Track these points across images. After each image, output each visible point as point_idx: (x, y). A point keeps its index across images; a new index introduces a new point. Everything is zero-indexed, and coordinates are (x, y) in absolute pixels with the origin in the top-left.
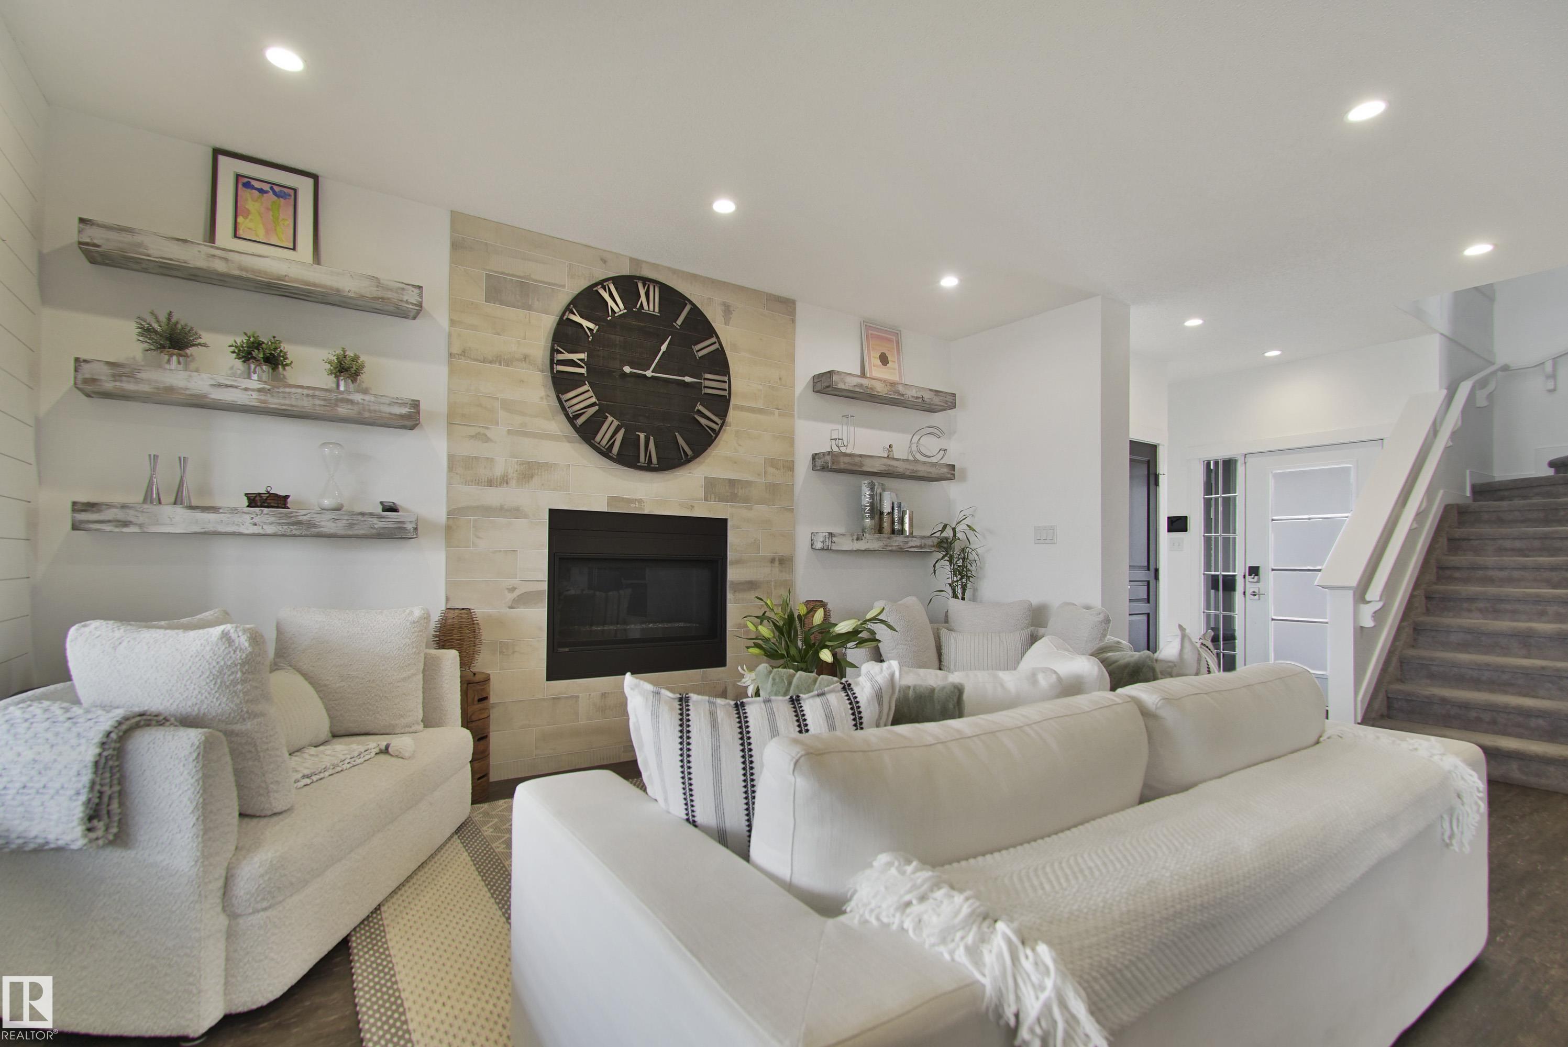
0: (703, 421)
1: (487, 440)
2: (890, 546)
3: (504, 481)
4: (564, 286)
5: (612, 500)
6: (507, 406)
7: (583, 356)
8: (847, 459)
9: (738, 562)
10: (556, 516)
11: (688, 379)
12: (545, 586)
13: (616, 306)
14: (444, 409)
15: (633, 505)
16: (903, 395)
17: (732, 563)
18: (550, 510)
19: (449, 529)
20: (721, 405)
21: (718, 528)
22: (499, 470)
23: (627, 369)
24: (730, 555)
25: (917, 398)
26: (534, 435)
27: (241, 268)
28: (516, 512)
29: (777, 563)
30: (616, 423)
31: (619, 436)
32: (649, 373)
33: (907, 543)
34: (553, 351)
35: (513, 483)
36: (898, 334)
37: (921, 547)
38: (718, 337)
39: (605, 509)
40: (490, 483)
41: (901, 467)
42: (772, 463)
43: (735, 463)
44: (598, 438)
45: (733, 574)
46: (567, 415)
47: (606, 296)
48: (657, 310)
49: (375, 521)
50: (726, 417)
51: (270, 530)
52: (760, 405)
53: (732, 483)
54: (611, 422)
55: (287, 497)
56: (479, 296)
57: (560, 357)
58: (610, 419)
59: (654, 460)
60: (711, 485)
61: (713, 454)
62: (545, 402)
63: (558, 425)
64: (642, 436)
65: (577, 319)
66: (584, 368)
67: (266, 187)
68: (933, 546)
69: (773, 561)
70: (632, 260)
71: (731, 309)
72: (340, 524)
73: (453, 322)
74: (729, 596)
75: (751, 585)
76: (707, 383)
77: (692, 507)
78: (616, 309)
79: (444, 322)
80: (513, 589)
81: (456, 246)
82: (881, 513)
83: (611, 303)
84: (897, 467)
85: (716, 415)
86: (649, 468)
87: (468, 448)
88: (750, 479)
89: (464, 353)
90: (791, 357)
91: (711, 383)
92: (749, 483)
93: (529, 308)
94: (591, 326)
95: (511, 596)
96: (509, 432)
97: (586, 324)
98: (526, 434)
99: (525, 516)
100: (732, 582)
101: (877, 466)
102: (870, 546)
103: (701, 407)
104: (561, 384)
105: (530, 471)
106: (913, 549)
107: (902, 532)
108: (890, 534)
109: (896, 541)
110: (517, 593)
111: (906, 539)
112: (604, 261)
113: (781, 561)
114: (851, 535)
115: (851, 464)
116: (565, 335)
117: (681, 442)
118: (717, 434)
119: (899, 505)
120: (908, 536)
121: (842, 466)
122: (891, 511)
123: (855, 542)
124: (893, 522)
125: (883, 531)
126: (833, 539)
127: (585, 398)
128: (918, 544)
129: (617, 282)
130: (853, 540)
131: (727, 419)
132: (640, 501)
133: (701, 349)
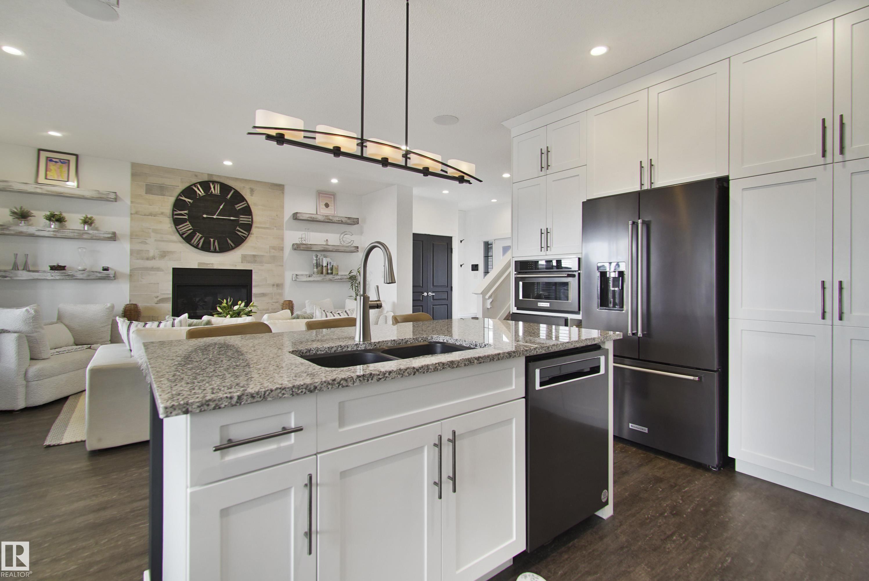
0: (239, 233)
1: (146, 243)
2: (325, 279)
3: (154, 258)
4: (178, 186)
5: (199, 264)
6: (155, 231)
7: (186, 212)
8: (304, 246)
9: (257, 286)
10: (176, 271)
11: (232, 218)
12: (171, 296)
13: (201, 192)
14: (128, 233)
15: (209, 266)
16: (332, 220)
17: (255, 286)
18: (173, 268)
19: (131, 276)
20: (248, 227)
21: (248, 274)
22: (151, 254)
23: (205, 216)
24: (254, 283)
25: (339, 221)
26: (167, 241)
28: (158, 269)
29: (275, 286)
30: (201, 235)
31: (202, 241)
32: (215, 217)
33: (334, 277)
34: (173, 211)
35: (157, 259)
36: (334, 195)
37: (341, 279)
38: (246, 201)
39: (196, 267)
40: (148, 259)
41: (330, 248)
42: (274, 248)
43: (256, 248)
44: (193, 241)
45: (254, 291)
46: (179, 234)
47: (196, 189)
48: (219, 192)
49: (98, 274)
50: (250, 231)
51: (58, 278)
52: (267, 226)
53: (254, 256)
54: (198, 235)
55: (65, 267)
56: (142, 192)
57: (176, 213)
58: (198, 234)
59: (217, 249)
60: (244, 258)
61: (245, 245)
62: (171, 229)
63: (176, 237)
64: (212, 240)
65: (184, 198)
66: (186, 216)
67: (58, 160)
68: (347, 279)
69: (273, 285)
70: (208, 174)
71: (254, 190)
73: (132, 202)
74: (253, 299)
75: (263, 295)
76: (241, 219)
77: (236, 265)
78: (200, 194)
79: (128, 202)
80: (157, 297)
81: (133, 175)
82: (323, 266)
83: (198, 192)
84: (329, 248)
85: (245, 231)
86: (215, 251)
87: (138, 247)
88: (262, 254)
89: (137, 213)
90: (283, 207)
91: (243, 219)
92: (263, 256)
93: (164, 195)
94: (190, 201)
95: (156, 300)
96: (156, 240)
97: (187, 200)
98: (163, 241)
99: (163, 271)
100: (254, 294)
101: (319, 248)
102: (315, 279)
103: (238, 228)
104: (177, 222)
105: (164, 255)
106: (337, 280)
107: (332, 273)
108: (326, 274)
109: (329, 277)
110: (159, 298)
111: (333, 276)
112: (196, 176)
113: (278, 285)
114: (307, 275)
115: (306, 248)
116: (178, 205)
117: (229, 242)
118: (246, 238)
119: (330, 263)
120: (334, 275)
121: (302, 249)
122: (327, 265)
123: (308, 278)
124: (328, 270)
125: (322, 273)
126: (298, 277)
127: (187, 227)
128: (340, 278)
129: (201, 183)
130: (307, 277)
131: (251, 232)
132: (212, 264)
133: (239, 206)
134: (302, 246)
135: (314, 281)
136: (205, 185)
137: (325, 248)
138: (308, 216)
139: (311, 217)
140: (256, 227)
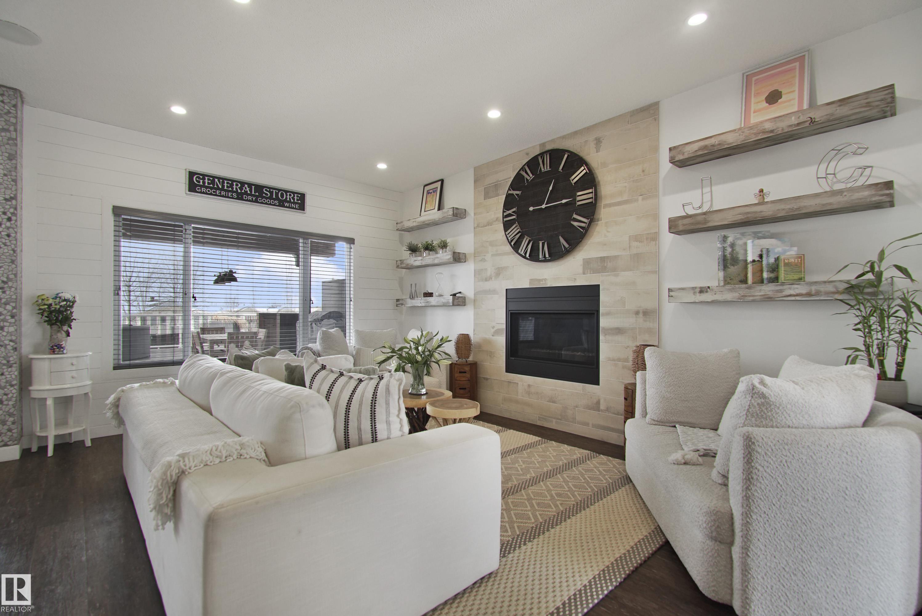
0: (576, 224)
1: (485, 261)
2: (750, 296)
3: (490, 278)
5: (532, 281)
6: (492, 243)
7: (514, 210)
9: (608, 314)
10: (509, 294)
11: (564, 201)
12: (504, 326)
14: (473, 251)
15: (542, 282)
17: (603, 315)
18: (507, 290)
19: (474, 300)
20: (591, 210)
21: (593, 292)
22: (489, 274)
23: (531, 209)
24: (602, 310)
26: (500, 255)
27: (418, 223)
28: (494, 292)
29: (641, 315)
30: (528, 239)
31: (530, 247)
32: (544, 206)
33: (781, 291)
34: (504, 212)
35: (493, 278)
36: (804, 56)
37: (809, 294)
38: (587, 165)
39: (527, 286)
40: (486, 280)
42: (636, 238)
43: (605, 245)
44: (520, 251)
45: (604, 322)
46: (509, 242)
47: (524, 174)
48: (548, 167)
50: (593, 215)
52: (625, 197)
53: (603, 259)
54: (526, 239)
55: (432, 293)
56: (482, 198)
57: (505, 214)
58: (525, 237)
59: (547, 256)
60: (587, 263)
61: (589, 242)
62: (503, 237)
63: (507, 247)
64: (540, 243)
65: (512, 192)
66: (514, 215)
67: (431, 191)
68: (838, 292)
69: (637, 313)
70: (540, 144)
71: (602, 139)
72: (440, 302)
73: (475, 214)
74: (601, 337)
75: (619, 331)
76: (579, 198)
77: (575, 279)
78: (529, 178)
79: (472, 215)
80: (493, 327)
81: (476, 181)
82: (745, 262)
83: (526, 176)
85: (584, 217)
86: (545, 260)
87: (480, 266)
88: (616, 254)
89: (478, 226)
91: (582, 197)
92: (616, 257)
93: (498, 195)
94: (518, 192)
95: (493, 330)
96: (493, 255)
97: (515, 192)
98: (497, 255)
99: (497, 294)
100: (603, 328)
101: (730, 218)
102: (718, 297)
103: (575, 216)
104: (507, 226)
105: (499, 272)
106: (793, 298)
107: (775, 280)
108: (753, 283)
109: (760, 290)
110: (495, 329)
111: (781, 288)
112: (527, 154)
113: (646, 313)
114: (694, 288)
115: (692, 224)
116: (509, 203)
117: (562, 240)
118: (586, 230)
119: (768, 251)
120: (783, 284)
121: (681, 228)
122: (757, 259)
123: (698, 294)
124: (761, 271)
125: (744, 281)
126: (671, 294)
127: (515, 230)
128: (804, 291)
129: (529, 163)
130: (694, 293)
131: (596, 216)
132: (545, 280)
133: (576, 177)
134: (680, 222)
135: (713, 302)
136: (533, 164)
137: (748, 213)
138: (696, 147)
139: (705, 147)
140: (607, 206)
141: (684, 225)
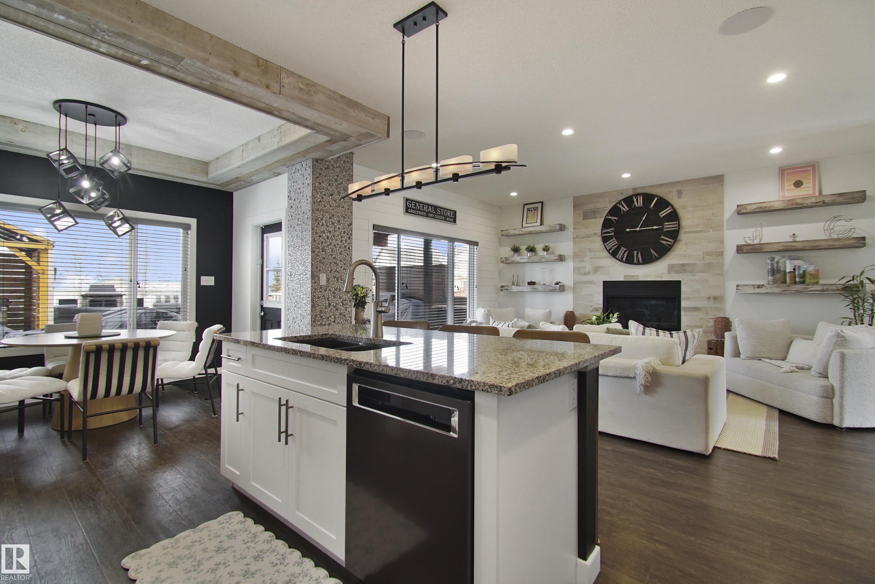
0: (664, 242)
1: (584, 261)
2: (789, 291)
3: (589, 273)
4: (607, 207)
5: (625, 276)
6: (590, 250)
7: (612, 229)
9: (687, 299)
10: (606, 284)
11: (655, 227)
12: (602, 306)
14: (572, 254)
15: (634, 278)
17: (684, 299)
18: (603, 281)
19: (574, 288)
20: (675, 235)
21: (677, 285)
22: (587, 270)
23: (628, 230)
24: (682, 296)
26: (600, 258)
27: (524, 232)
28: (592, 283)
29: (712, 299)
30: (625, 249)
31: (626, 254)
32: (638, 229)
34: (602, 230)
35: (591, 273)
37: (822, 291)
38: (672, 206)
39: (622, 279)
40: (585, 274)
41: (799, 246)
42: (708, 254)
43: (685, 256)
44: (617, 256)
45: (683, 304)
46: (607, 250)
47: (621, 206)
48: (641, 204)
49: (550, 287)
50: (677, 238)
51: (530, 290)
52: (700, 229)
53: (683, 265)
54: (623, 249)
55: (535, 282)
56: (581, 218)
57: (604, 232)
58: (622, 248)
59: (641, 260)
60: (672, 268)
61: (673, 254)
62: (601, 247)
63: (606, 253)
64: (635, 252)
65: (610, 217)
66: (612, 233)
67: (532, 209)
69: (709, 298)
70: (633, 189)
71: (682, 191)
72: (543, 288)
73: (574, 229)
74: (682, 313)
75: (696, 309)
76: (665, 227)
77: (662, 277)
78: (624, 209)
79: (572, 229)
80: (591, 307)
81: (575, 207)
82: (785, 272)
83: (622, 208)
84: (795, 246)
85: (670, 239)
86: (639, 263)
87: (579, 265)
88: (694, 262)
89: (577, 237)
90: (722, 202)
91: (669, 226)
93: (596, 218)
94: (615, 218)
95: (591, 309)
96: (590, 258)
97: (613, 218)
98: (595, 258)
99: (595, 284)
100: (684, 308)
101: (776, 248)
102: (769, 291)
103: (663, 237)
104: (605, 240)
105: (597, 269)
106: (814, 292)
107: (803, 282)
108: (790, 284)
109: (795, 288)
110: (593, 308)
111: (806, 287)
112: (622, 193)
113: (715, 299)
114: (753, 285)
115: (752, 249)
116: (606, 224)
117: (653, 252)
118: (672, 246)
119: (799, 267)
120: (808, 285)
121: (745, 251)
122: (792, 271)
123: (756, 289)
124: (795, 277)
125: (784, 282)
126: (738, 288)
127: (613, 243)
128: (820, 289)
129: (625, 200)
130: (754, 288)
131: (679, 238)
132: (637, 276)
133: (663, 214)
134: (745, 248)
135: (766, 293)
136: (628, 200)
137: (788, 246)
138: (755, 206)
139: (761, 207)
140: (686, 232)
141: (747, 249)
